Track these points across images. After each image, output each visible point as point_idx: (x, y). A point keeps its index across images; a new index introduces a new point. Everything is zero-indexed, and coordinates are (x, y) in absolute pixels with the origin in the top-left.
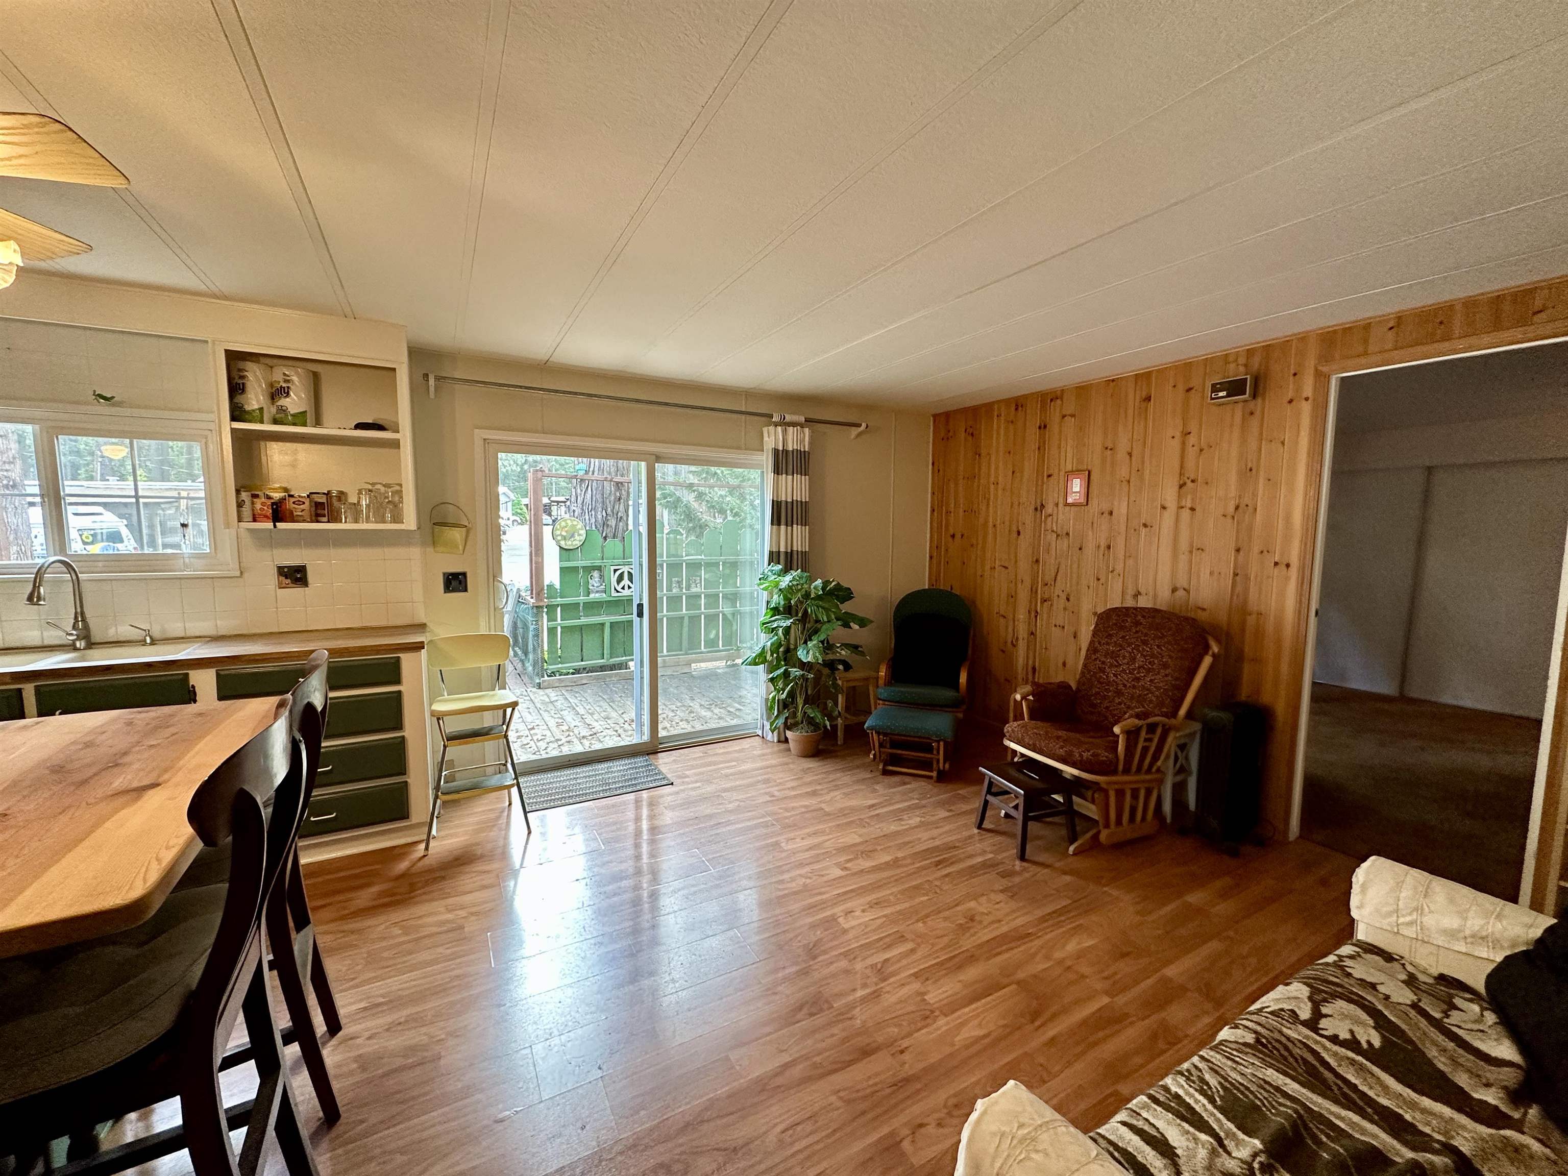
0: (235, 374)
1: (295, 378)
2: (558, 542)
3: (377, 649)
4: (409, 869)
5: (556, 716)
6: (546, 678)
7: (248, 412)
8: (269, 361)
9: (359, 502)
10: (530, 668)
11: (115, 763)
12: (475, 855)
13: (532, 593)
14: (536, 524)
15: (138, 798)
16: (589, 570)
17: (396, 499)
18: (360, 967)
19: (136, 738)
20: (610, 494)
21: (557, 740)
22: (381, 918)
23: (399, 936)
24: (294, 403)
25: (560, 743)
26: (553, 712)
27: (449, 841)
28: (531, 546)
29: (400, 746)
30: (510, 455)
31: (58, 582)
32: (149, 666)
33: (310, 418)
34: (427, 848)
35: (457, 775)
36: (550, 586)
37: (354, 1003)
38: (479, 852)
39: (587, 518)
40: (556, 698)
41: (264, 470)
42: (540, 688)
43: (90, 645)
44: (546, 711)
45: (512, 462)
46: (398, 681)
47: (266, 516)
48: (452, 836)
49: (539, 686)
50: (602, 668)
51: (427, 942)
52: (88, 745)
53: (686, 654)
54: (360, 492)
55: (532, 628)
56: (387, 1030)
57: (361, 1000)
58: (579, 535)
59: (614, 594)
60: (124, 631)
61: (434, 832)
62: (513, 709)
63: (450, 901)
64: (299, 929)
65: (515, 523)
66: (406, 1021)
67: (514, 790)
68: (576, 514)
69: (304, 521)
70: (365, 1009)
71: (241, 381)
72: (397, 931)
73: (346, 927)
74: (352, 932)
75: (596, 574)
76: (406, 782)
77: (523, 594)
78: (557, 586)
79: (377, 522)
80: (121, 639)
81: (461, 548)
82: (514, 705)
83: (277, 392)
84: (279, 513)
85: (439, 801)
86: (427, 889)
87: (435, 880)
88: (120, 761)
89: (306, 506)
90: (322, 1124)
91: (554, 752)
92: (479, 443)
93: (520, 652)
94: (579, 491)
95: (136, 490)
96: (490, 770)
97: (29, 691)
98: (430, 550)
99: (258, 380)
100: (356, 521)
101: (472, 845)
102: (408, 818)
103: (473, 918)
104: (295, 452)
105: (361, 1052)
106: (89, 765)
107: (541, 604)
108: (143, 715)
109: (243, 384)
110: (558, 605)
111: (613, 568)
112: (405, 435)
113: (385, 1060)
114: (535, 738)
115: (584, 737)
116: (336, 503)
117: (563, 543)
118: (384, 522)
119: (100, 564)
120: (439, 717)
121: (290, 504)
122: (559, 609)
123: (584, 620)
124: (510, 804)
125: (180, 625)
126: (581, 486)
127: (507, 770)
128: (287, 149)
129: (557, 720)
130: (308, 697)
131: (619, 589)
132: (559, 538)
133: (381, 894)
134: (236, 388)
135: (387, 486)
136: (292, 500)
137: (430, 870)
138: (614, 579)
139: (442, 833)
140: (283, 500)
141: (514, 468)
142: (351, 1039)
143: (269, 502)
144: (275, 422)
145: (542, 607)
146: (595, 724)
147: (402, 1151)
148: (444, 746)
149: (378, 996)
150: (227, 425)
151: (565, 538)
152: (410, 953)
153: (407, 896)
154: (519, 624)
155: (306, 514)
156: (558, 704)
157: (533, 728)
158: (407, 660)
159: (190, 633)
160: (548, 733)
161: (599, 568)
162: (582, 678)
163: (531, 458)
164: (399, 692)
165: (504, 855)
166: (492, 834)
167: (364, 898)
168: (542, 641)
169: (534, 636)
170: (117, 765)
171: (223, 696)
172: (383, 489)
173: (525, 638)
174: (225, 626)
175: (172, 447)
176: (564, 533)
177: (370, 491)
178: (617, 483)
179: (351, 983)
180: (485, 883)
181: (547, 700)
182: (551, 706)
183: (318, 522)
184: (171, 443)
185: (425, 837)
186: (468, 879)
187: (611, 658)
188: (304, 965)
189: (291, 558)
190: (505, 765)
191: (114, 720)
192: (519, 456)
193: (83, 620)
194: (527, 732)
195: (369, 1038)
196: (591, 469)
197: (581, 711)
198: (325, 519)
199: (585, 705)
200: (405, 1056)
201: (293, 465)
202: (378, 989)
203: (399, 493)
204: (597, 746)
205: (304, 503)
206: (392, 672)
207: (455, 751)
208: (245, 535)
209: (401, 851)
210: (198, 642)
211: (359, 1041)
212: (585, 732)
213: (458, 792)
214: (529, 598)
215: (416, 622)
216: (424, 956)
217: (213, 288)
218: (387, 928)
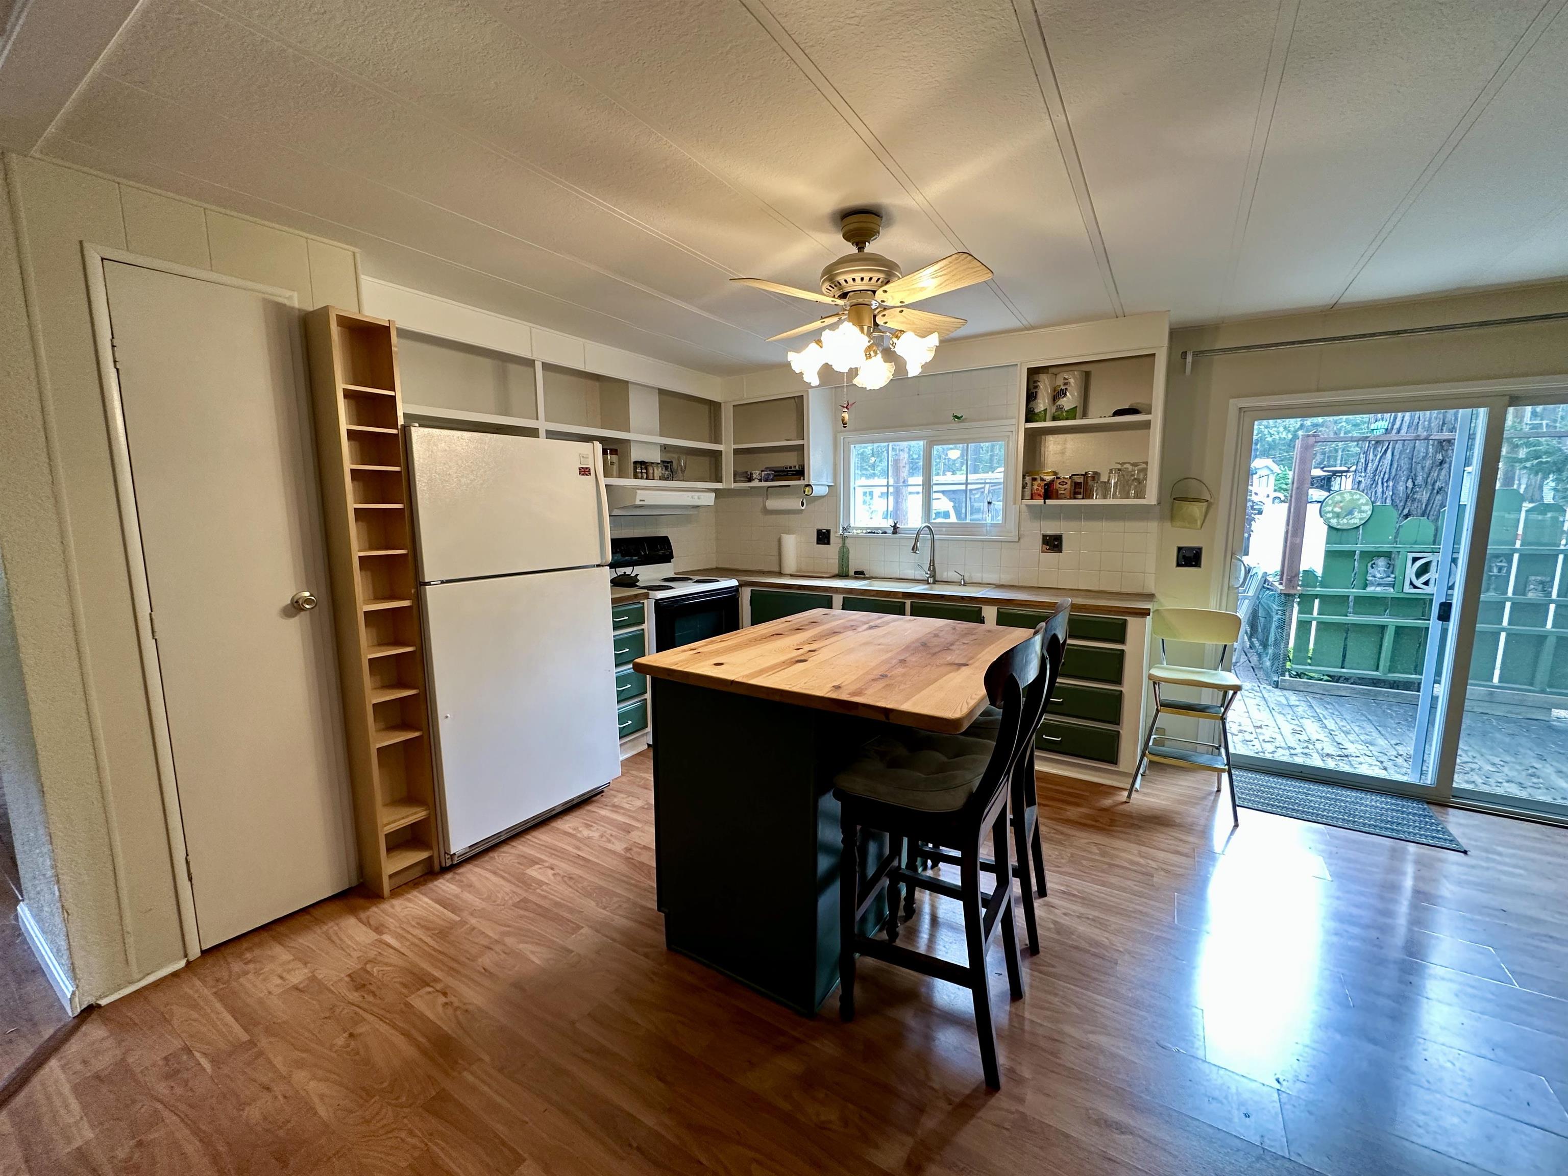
0: (1031, 387)
1: (1072, 381)
2: (1327, 521)
3: (1109, 610)
4: (1112, 807)
5: (1292, 721)
6: (1287, 677)
7: (1037, 414)
8: (1054, 370)
9: (1109, 480)
10: (1268, 664)
11: (947, 648)
12: (1175, 822)
13: (1281, 579)
14: (1298, 500)
15: (958, 669)
16: (1370, 556)
17: (1141, 476)
18: (1063, 861)
19: (956, 637)
20: (1424, 458)
21: (1290, 748)
22: (1083, 834)
23: (1095, 854)
24: (1068, 402)
25: (1293, 752)
26: (1289, 717)
27: (1153, 800)
28: (1288, 524)
29: (1117, 699)
30: (1279, 421)
31: (925, 539)
32: (962, 598)
33: (1079, 412)
34: (1129, 796)
35: (1167, 743)
36: (1309, 573)
37: (1057, 884)
38: (1178, 821)
39: (1380, 490)
40: (1297, 703)
41: (1042, 459)
42: (1277, 687)
43: (935, 582)
44: (1280, 713)
45: (1281, 429)
46: (1122, 641)
47: (1040, 495)
48: (1154, 796)
49: (1276, 685)
50: (1375, 682)
51: (1117, 870)
52: (936, 636)
53: (1543, 691)
54: (1111, 471)
55: (1276, 618)
56: (1078, 917)
57: (1062, 885)
58: (1361, 512)
59: (1407, 588)
60: (951, 575)
61: (1137, 785)
62: (1235, 693)
63: (1143, 849)
64: (1029, 805)
65: (1277, 501)
66: (1093, 920)
67: (1225, 777)
68: (1362, 486)
69: (1065, 498)
70: (1064, 892)
71: (1034, 391)
72: (1094, 849)
73: (1058, 828)
74: (1062, 833)
75: (1381, 562)
76: (1119, 732)
77: (1270, 579)
78: (1319, 572)
79: (1121, 498)
80: (949, 580)
81: (1199, 523)
82: (1237, 689)
83: (1058, 394)
84: (1049, 492)
85: (1145, 759)
86: (1128, 830)
87: (1133, 826)
88: (951, 648)
89: (1067, 486)
90: (1026, 949)
91: (1282, 756)
92: (1233, 413)
93: (1257, 644)
94: (1371, 456)
95: (967, 480)
96: (1200, 749)
97: (908, 603)
98: (1168, 524)
99: (1046, 387)
100: (1105, 497)
101: (1172, 812)
102: (1116, 764)
103: (1162, 873)
104: (1065, 441)
105: (1058, 920)
106: (936, 646)
107: (1292, 592)
108: (959, 625)
109: (1036, 392)
110: (1316, 596)
111: (1411, 556)
112: (1156, 417)
113: (1074, 937)
114: (1261, 738)
115: (1328, 755)
116: (1090, 482)
117: (1334, 522)
118: (1128, 497)
119: (944, 529)
120: (1156, 682)
121: (1057, 485)
122: (1317, 602)
123: (1352, 618)
124: (1219, 791)
125: (979, 575)
126: (1375, 449)
127: (1220, 754)
128: (1088, 199)
129: (1293, 727)
130: (1055, 629)
131: (1418, 583)
132: (1329, 515)
133: (1087, 816)
134: (1031, 396)
135: (1135, 465)
136: (1059, 481)
137: (1129, 816)
138: (1411, 571)
139: (1145, 790)
140: (1053, 481)
141: (1284, 435)
142: (1052, 907)
143: (1043, 484)
144: (1054, 419)
145: (1293, 596)
146: (1347, 744)
147: (1079, 1007)
148: (1157, 709)
149: (1075, 889)
150: (1023, 426)
151: (1338, 516)
152: (1103, 871)
153: (1107, 827)
154: (1261, 613)
155: (1067, 493)
156: (1300, 710)
157: (1260, 727)
158: (1132, 623)
159: (985, 581)
160: (1279, 737)
161: (1388, 555)
162: (1339, 688)
163: (1308, 422)
164: (1123, 651)
165: (1205, 833)
166: (1194, 810)
167: (1073, 812)
168: (1288, 635)
169: (1277, 628)
170: (949, 649)
171: (999, 623)
172: (1130, 468)
173: (1266, 629)
174: (1005, 579)
175: (982, 448)
176: (1337, 510)
177: (1119, 470)
178: (1441, 442)
179: (1057, 869)
180: (1179, 849)
181: (1285, 702)
182: (1288, 710)
183: (1075, 498)
184: (982, 444)
185: (1129, 787)
186: (1163, 838)
187: (1390, 671)
188: (1030, 831)
189: (1051, 529)
190: (1218, 748)
191: (947, 625)
192: (1292, 421)
193: (933, 565)
194: (1253, 730)
195: (1065, 914)
196: (1397, 426)
197: (1330, 724)
198: (1080, 496)
199: (1338, 720)
200: (1091, 945)
201: (1063, 453)
202: (1077, 885)
203: (1145, 471)
204: (1345, 768)
205: (1067, 483)
206: (1118, 633)
207: (1167, 719)
208: (1024, 508)
209: (1108, 790)
210: (988, 587)
211: (1056, 911)
212: (1331, 749)
213: (1165, 757)
214: (1277, 584)
215: (1145, 591)
216: (1113, 880)
217: (1025, 323)
218: (1088, 843)
